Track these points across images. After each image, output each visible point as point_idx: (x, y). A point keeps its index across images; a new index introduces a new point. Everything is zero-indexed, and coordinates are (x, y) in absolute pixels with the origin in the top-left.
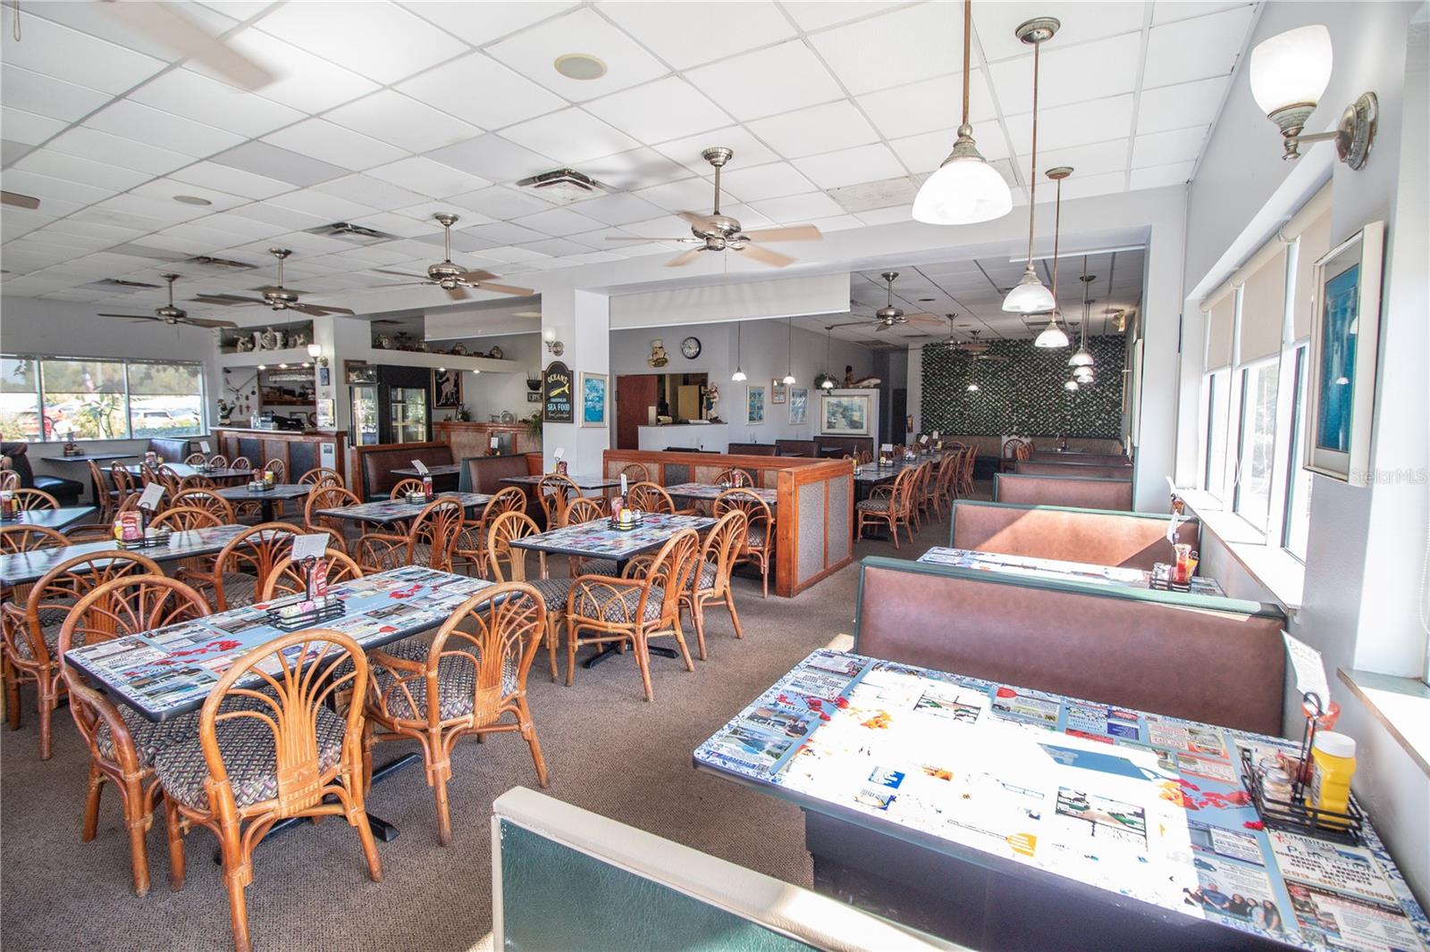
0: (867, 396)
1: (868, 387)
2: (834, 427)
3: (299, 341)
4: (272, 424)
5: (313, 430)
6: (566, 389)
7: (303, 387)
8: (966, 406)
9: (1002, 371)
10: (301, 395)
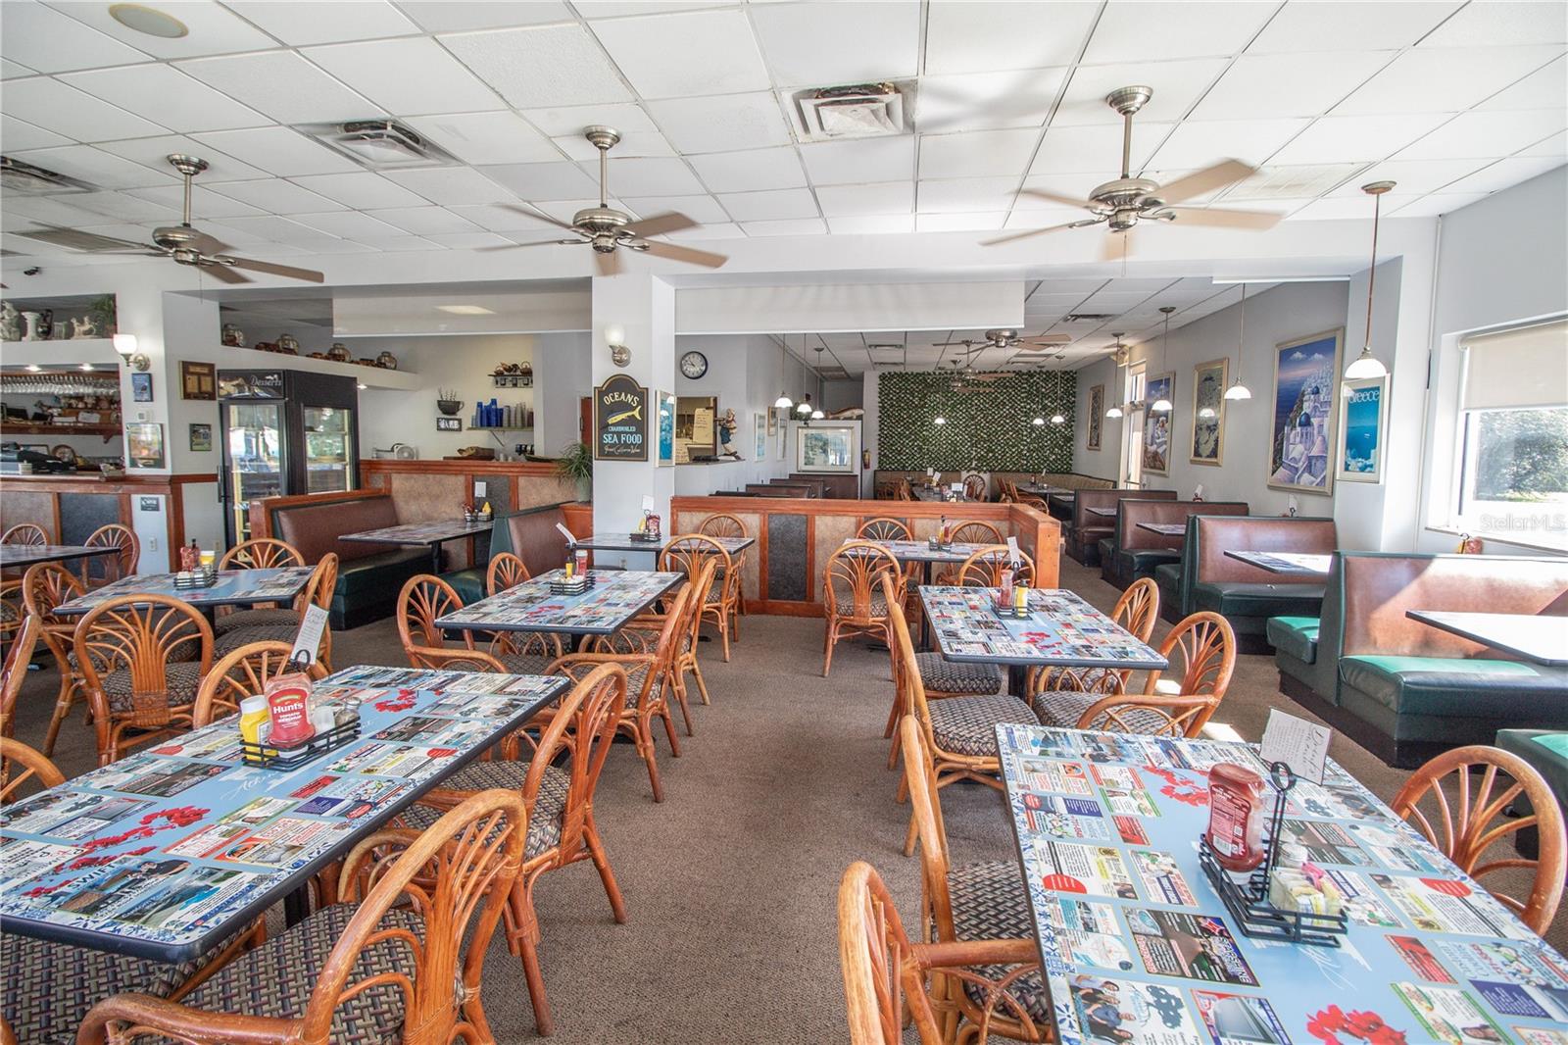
0: (851, 428)
1: (850, 418)
2: (812, 464)
3: (78, 329)
4: (20, 465)
5: (118, 474)
6: (636, 413)
7: (40, 405)
8: (925, 440)
9: (961, 404)
10: (37, 417)
